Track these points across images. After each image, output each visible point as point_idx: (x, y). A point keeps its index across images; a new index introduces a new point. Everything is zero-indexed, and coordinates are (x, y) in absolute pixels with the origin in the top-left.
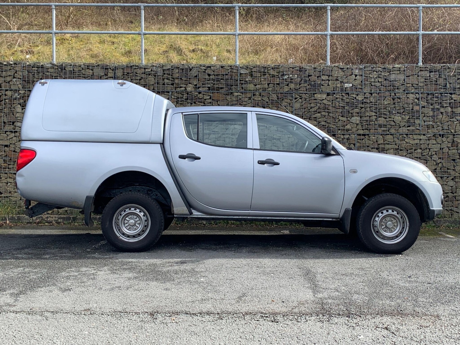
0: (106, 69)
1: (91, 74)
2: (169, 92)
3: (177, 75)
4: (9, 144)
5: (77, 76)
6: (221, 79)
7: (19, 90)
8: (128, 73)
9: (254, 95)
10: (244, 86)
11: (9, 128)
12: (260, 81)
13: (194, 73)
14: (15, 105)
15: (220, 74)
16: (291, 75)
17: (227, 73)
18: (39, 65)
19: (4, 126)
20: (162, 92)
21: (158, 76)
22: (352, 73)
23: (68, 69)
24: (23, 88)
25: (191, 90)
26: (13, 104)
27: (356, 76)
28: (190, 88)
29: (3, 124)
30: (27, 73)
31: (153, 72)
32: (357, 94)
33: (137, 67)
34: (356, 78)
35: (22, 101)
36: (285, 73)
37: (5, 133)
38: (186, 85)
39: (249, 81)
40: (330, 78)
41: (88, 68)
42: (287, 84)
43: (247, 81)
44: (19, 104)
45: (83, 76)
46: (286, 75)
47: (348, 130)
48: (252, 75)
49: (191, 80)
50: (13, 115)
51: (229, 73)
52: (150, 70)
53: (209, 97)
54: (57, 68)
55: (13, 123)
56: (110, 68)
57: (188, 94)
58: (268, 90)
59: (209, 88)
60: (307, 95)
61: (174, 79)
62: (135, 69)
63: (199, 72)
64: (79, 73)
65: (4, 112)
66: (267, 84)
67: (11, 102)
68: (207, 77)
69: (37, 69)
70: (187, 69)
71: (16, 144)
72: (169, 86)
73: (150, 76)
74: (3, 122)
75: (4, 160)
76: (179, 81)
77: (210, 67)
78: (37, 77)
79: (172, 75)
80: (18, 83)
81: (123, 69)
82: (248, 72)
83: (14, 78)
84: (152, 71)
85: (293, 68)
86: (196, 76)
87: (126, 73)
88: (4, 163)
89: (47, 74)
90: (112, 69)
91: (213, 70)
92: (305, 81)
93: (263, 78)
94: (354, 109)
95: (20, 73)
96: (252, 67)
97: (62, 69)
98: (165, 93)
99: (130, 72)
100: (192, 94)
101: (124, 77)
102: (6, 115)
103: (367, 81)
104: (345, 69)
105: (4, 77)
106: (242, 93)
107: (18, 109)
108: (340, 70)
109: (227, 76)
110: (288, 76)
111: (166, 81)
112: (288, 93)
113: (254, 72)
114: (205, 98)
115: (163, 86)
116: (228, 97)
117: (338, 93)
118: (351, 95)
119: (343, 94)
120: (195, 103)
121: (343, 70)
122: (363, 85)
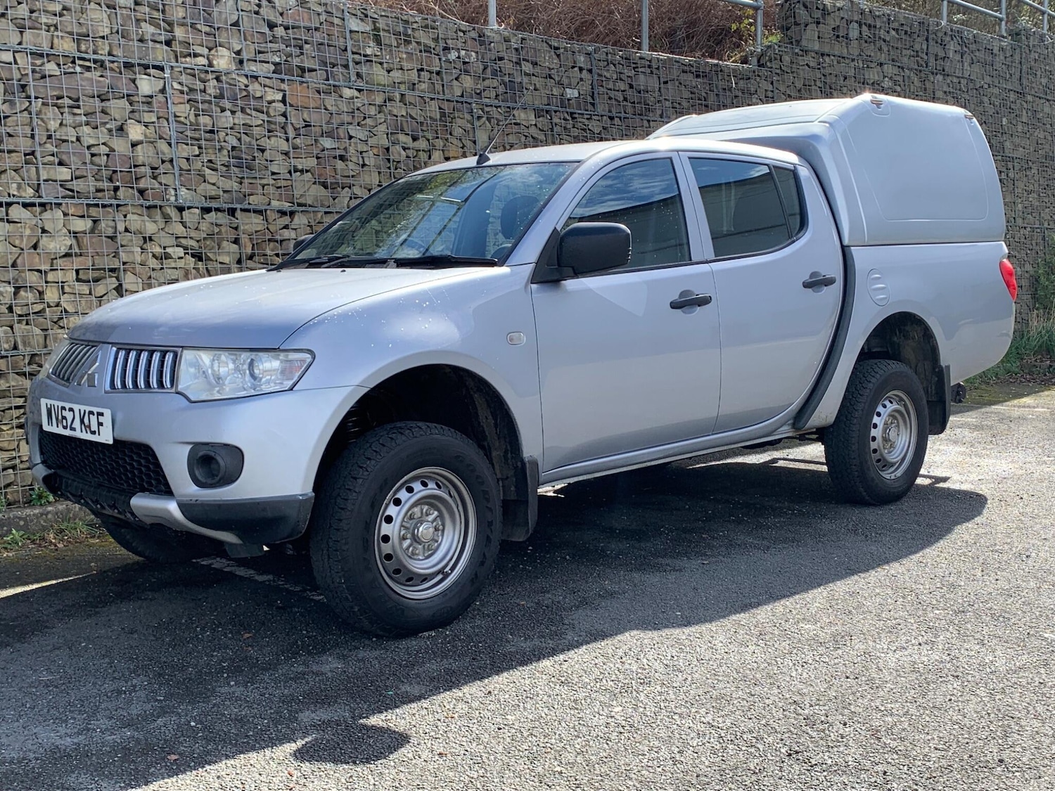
2: (161, 69)
3: (180, 13)
6: (306, 42)
9: (390, 99)
10: (364, 69)
12: (399, 59)
13: (229, 11)
15: (302, 24)
16: (463, 53)
17: (318, 25)
20: (139, 65)
21: (119, 8)
22: (575, 62)
27: (581, 69)
28: (223, 61)
32: (589, 117)
34: (582, 76)
36: (450, 42)
38: (210, 50)
39: (375, 56)
40: (538, 70)
42: (456, 76)
43: (368, 56)
46: (452, 49)
48: (378, 40)
49: (224, 34)
51: (321, 24)
53: (279, 96)
57: (218, 79)
58: (420, 88)
59: (276, 64)
60: (499, 110)
61: (170, 24)
63: (242, 10)
66: (415, 72)
68: (266, 30)
72: (158, 46)
73: (92, 5)
76: (187, 32)
79: (163, 12)
82: (368, 28)
85: (465, 32)
86: (236, 24)
91: (280, 10)
92: (494, 73)
93: (405, 53)
96: (376, 16)
98: (152, 71)
100: (231, 82)
103: (602, 86)
104: (562, 50)
106: (360, 91)
108: (553, 52)
109: (318, 34)
110: (457, 54)
111: (149, 29)
112: (462, 103)
113: (384, 30)
114: (269, 98)
115: (141, 44)
116: (330, 101)
117: (555, 112)
118: (581, 120)
119: (566, 115)
120: (243, 110)
121: (558, 52)
122: (596, 95)
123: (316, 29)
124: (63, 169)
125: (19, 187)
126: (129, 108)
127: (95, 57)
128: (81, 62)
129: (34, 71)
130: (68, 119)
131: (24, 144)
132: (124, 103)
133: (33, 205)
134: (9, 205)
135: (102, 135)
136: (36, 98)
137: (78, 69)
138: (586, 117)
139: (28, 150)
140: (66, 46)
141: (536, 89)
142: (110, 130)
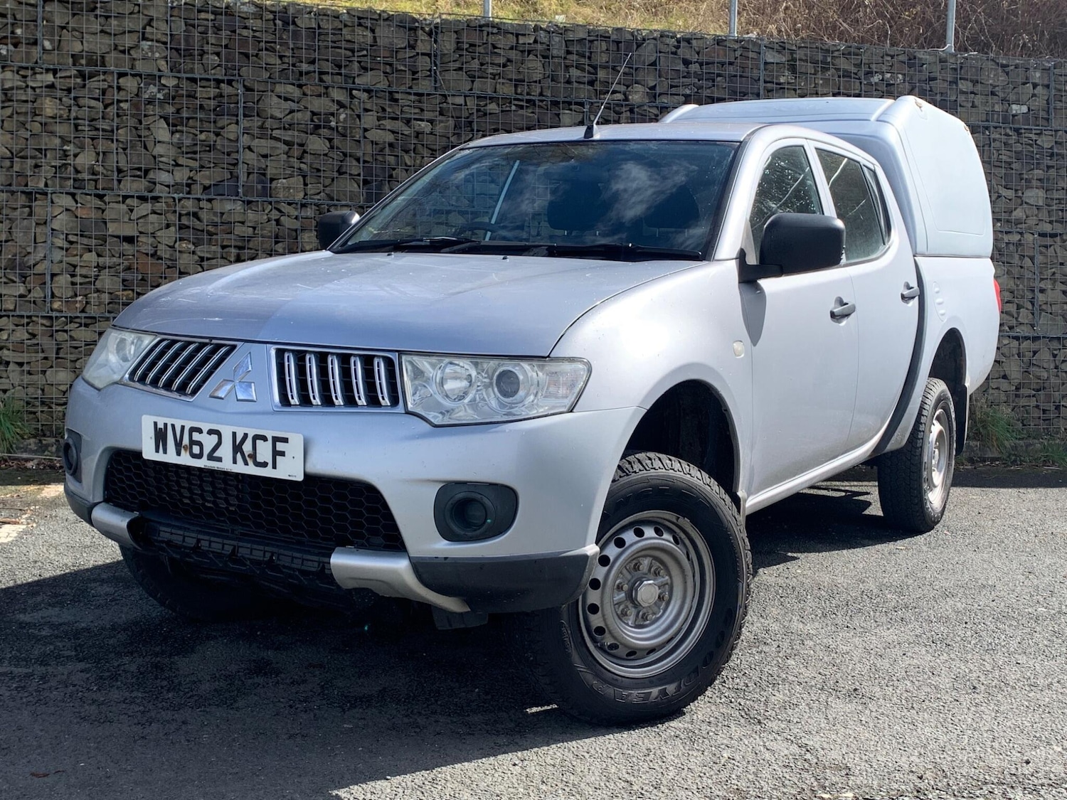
0: (410, 29)
1: (370, 40)
2: (582, 104)
3: (604, 58)
4: (136, 234)
5: (330, 44)
6: (719, 75)
7: (160, 77)
8: (472, 45)
11: (135, 186)
12: (813, 85)
13: (648, 53)
14: (151, 119)
15: (716, 60)
16: (889, 75)
17: (733, 60)
18: (218, 5)
19: (120, 181)
20: (563, 102)
21: (552, 57)
22: (1027, 78)
23: (303, 22)
24: (172, 71)
25: (640, 100)
26: (145, 116)
27: (1035, 86)
28: (638, 96)
29: (116, 173)
30: (184, 28)
31: (539, 47)
32: (1038, 132)
33: (495, 31)
34: (1036, 92)
35: (170, 109)
36: (874, 67)
37: (123, 202)
38: (628, 87)
39: (788, 83)
40: (979, 88)
41: (360, 25)
43: (782, 85)
44: (161, 117)
45: (349, 46)
46: (876, 72)
47: (1018, 222)
48: (793, 69)
49: (641, 73)
50: (148, 150)
51: (736, 58)
52: (531, 41)
54: (271, 16)
55: (147, 172)
56: (423, 29)
57: (631, 110)
59: (686, 96)
61: (595, 68)
62: (492, 33)
63: (660, 52)
64: (335, 38)
65: (117, 140)
67: (138, 109)
68: (681, 67)
69: (212, 17)
70: (629, 43)
71: (159, 234)
72: (582, 86)
73: (531, 57)
74: (115, 169)
75: (124, 281)
76: (608, 74)
77: (688, 41)
78: (213, 42)
79: (590, 58)
80: (157, 55)
81: (457, 32)
82: (784, 59)
83: (144, 39)
84: (536, 41)
85: (892, 57)
86: (654, 64)
87: (468, 46)
88: (123, 290)
89: (245, 33)
90: (427, 29)
91: (697, 49)
93: (821, 79)
94: (1033, 169)
95: (164, 27)
96: (794, 48)
97: (286, 23)
98: (573, 107)
99: (477, 42)
100: (643, 113)
101: (460, 56)
102: (124, 149)
103: (1061, 101)
104: (1013, 67)
105: (115, 35)
107: (161, 131)
108: (1000, 70)
109: (731, 68)
110: (881, 77)
111: (575, 73)
113: (800, 60)
115: (567, 86)
117: (996, 128)
118: (1027, 135)
119: (1008, 131)
121: (1007, 69)
122: (1052, 110)
123: (731, 63)
124: (493, 186)
127: (528, 97)
128: (516, 102)
129: (478, 111)
133: (466, 213)
134: (448, 212)
136: (478, 131)
137: (513, 108)
138: (1034, 132)
140: (506, 90)
141: (973, 106)
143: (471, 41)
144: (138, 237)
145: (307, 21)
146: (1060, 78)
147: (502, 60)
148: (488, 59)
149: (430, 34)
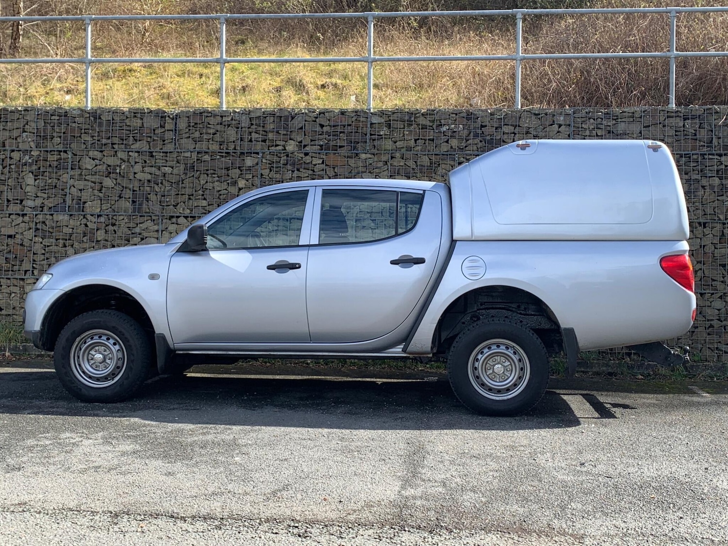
0: (162, 117)
1: (139, 125)
2: (258, 153)
3: (272, 126)
4: (13, 233)
5: (118, 128)
6: (341, 132)
7: (31, 151)
8: (196, 124)
9: (392, 158)
10: (376, 143)
11: (15, 208)
12: (402, 135)
13: (297, 123)
14: (24, 173)
15: (339, 124)
16: (453, 126)
17: (350, 123)
18: (61, 111)
19: (8, 206)
20: (247, 153)
21: (241, 128)
22: (553, 122)
24: (37, 147)
25: (292, 149)
26: (22, 171)
27: (560, 126)
28: (291, 147)
29: (6, 202)
30: (43, 124)
31: (233, 122)
33: (210, 115)
34: (560, 130)
35: (34, 167)
36: (443, 121)
37: (9, 217)
38: (286, 142)
39: (385, 135)
40: (517, 129)
41: (135, 117)
42: (446, 140)
43: (381, 135)
44: (30, 172)
45: (128, 128)
46: (444, 125)
48: (389, 126)
49: (294, 134)
50: (22, 189)
51: (352, 122)
52: (229, 120)
53: (321, 161)
54: (88, 115)
55: (22, 201)
56: (169, 116)
57: (287, 156)
58: (415, 149)
59: (321, 146)
61: (266, 132)
62: (207, 117)
63: (305, 121)
64: (121, 125)
65: (8, 185)
66: (413, 141)
67: (19, 168)
68: (318, 129)
69: (58, 118)
70: (286, 118)
71: (24, 233)
72: (258, 143)
73: (230, 128)
74: (6, 200)
75: (6, 258)
76: (274, 135)
77: (324, 113)
78: (58, 131)
79: (263, 127)
80: (30, 139)
81: (188, 117)
82: (383, 121)
83: (24, 131)
84: (232, 120)
85: (456, 114)
86: (301, 128)
87: (193, 124)
88: (5, 263)
89: (74, 125)
90: (171, 116)
91: (328, 118)
92: (476, 135)
93: (407, 131)
95: (33, 125)
96: (390, 113)
97: (95, 118)
98: (253, 155)
99: (198, 122)
100: (294, 157)
101: (190, 130)
102: (11, 189)
104: (543, 115)
105: (10, 131)
106: (374, 154)
107: (29, 179)
108: (533, 117)
109: (349, 127)
110: (448, 128)
111: (254, 136)
112: (447, 155)
113: (394, 120)
114: (314, 163)
115: (250, 143)
116: (352, 162)
120: (298, 170)
121: (539, 117)
123: (349, 125)
124: (204, 201)
125: (184, 209)
126: (240, 172)
127: (227, 151)
128: (220, 154)
129: (197, 160)
130: (209, 179)
131: (188, 191)
132: (238, 171)
134: (178, 217)
135: (224, 185)
136: (197, 171)
137: (218, 157)
139: (190, 193)
140: (214, 148)
142: (228, 183)
143: (195, 121)
144: (15, 235)
145: (107, 116)
146: (578, 119)
147: (212, 131)
148: (204, 131)
149: (173, 119)
